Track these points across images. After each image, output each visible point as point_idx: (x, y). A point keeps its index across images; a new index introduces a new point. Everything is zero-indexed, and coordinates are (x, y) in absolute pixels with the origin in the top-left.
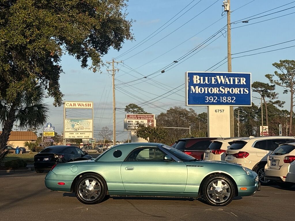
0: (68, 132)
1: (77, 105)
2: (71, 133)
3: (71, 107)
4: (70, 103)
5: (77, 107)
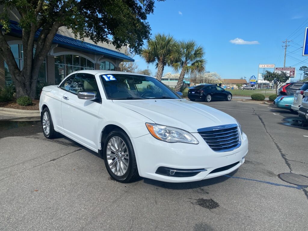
0: (260, 80)
1: (266, 66)
2: (261, 80)
3: (262, 67)
4: (262, 65)
5: (266, 67)
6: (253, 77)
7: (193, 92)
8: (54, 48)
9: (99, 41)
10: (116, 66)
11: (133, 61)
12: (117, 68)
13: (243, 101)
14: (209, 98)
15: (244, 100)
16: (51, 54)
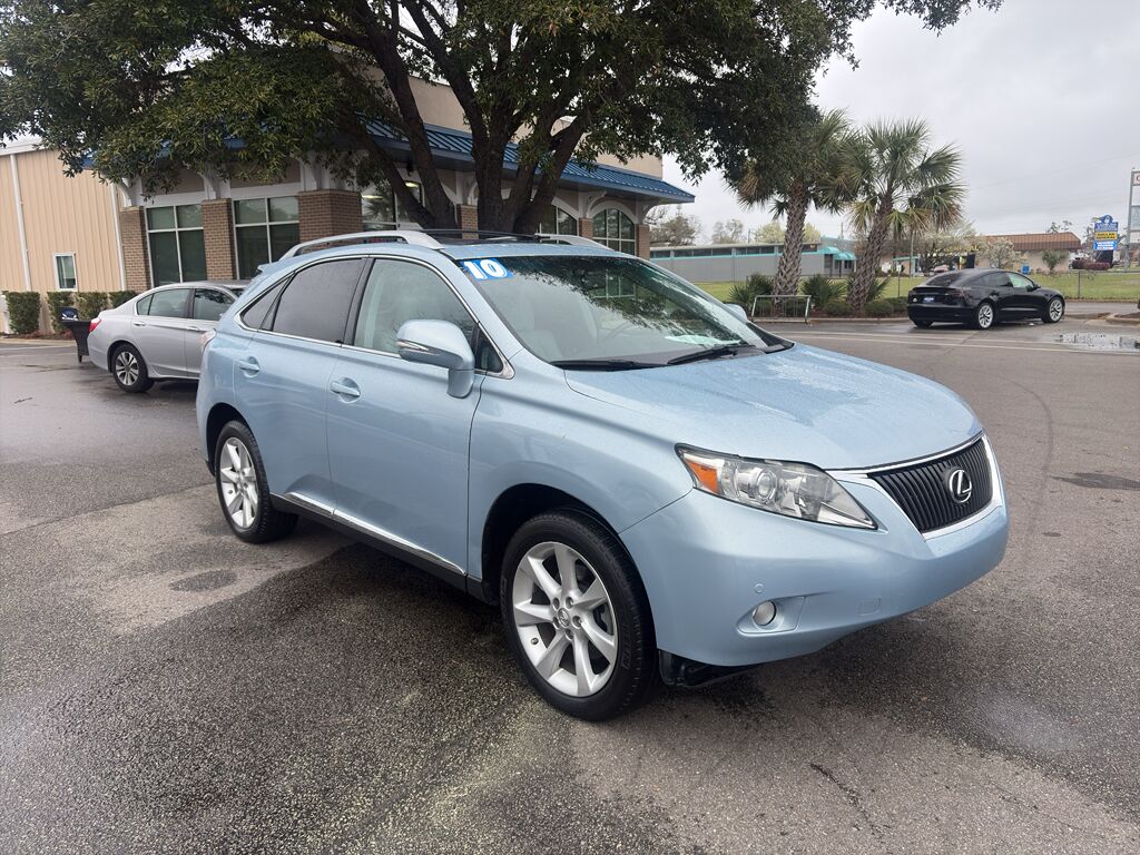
0: (1137, 231)
6: (1107, 221)
7: (929, 296)
10: (636, 222)
11: (690, 198)
12: (638, 228)
13: (1111, 321)
14: (986, 315)
15: (1111, 317)
16: (469, 203)
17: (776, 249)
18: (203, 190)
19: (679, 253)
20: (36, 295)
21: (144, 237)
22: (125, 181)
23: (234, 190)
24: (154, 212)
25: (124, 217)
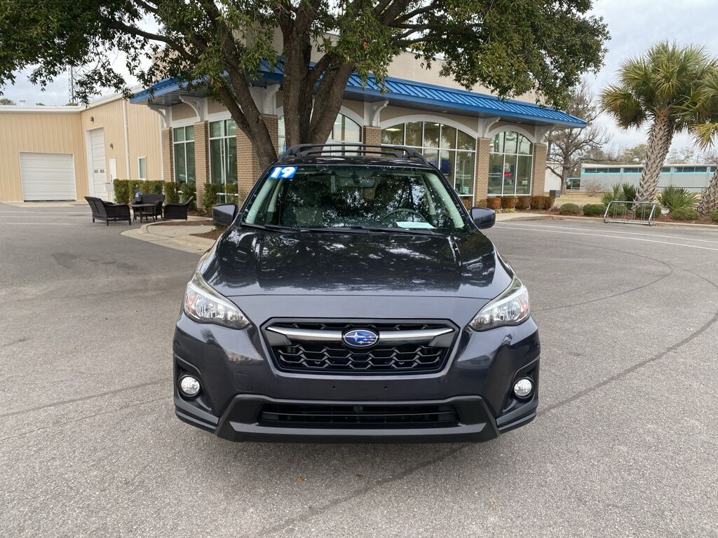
8: (380, 109)
9: (477, 81)
10: (534, 141)
11: (582, 124)
12: (535, 149)
16: (373, 125)
17: (709, 169)
18: (196, 115)
19: (627, 170)
20: (127, 181)
21: (171, 147)
22: (164, 112)
23: (211, 115)
24: (179, 131)
25: (163, 133)
